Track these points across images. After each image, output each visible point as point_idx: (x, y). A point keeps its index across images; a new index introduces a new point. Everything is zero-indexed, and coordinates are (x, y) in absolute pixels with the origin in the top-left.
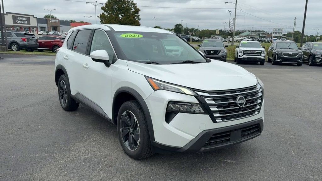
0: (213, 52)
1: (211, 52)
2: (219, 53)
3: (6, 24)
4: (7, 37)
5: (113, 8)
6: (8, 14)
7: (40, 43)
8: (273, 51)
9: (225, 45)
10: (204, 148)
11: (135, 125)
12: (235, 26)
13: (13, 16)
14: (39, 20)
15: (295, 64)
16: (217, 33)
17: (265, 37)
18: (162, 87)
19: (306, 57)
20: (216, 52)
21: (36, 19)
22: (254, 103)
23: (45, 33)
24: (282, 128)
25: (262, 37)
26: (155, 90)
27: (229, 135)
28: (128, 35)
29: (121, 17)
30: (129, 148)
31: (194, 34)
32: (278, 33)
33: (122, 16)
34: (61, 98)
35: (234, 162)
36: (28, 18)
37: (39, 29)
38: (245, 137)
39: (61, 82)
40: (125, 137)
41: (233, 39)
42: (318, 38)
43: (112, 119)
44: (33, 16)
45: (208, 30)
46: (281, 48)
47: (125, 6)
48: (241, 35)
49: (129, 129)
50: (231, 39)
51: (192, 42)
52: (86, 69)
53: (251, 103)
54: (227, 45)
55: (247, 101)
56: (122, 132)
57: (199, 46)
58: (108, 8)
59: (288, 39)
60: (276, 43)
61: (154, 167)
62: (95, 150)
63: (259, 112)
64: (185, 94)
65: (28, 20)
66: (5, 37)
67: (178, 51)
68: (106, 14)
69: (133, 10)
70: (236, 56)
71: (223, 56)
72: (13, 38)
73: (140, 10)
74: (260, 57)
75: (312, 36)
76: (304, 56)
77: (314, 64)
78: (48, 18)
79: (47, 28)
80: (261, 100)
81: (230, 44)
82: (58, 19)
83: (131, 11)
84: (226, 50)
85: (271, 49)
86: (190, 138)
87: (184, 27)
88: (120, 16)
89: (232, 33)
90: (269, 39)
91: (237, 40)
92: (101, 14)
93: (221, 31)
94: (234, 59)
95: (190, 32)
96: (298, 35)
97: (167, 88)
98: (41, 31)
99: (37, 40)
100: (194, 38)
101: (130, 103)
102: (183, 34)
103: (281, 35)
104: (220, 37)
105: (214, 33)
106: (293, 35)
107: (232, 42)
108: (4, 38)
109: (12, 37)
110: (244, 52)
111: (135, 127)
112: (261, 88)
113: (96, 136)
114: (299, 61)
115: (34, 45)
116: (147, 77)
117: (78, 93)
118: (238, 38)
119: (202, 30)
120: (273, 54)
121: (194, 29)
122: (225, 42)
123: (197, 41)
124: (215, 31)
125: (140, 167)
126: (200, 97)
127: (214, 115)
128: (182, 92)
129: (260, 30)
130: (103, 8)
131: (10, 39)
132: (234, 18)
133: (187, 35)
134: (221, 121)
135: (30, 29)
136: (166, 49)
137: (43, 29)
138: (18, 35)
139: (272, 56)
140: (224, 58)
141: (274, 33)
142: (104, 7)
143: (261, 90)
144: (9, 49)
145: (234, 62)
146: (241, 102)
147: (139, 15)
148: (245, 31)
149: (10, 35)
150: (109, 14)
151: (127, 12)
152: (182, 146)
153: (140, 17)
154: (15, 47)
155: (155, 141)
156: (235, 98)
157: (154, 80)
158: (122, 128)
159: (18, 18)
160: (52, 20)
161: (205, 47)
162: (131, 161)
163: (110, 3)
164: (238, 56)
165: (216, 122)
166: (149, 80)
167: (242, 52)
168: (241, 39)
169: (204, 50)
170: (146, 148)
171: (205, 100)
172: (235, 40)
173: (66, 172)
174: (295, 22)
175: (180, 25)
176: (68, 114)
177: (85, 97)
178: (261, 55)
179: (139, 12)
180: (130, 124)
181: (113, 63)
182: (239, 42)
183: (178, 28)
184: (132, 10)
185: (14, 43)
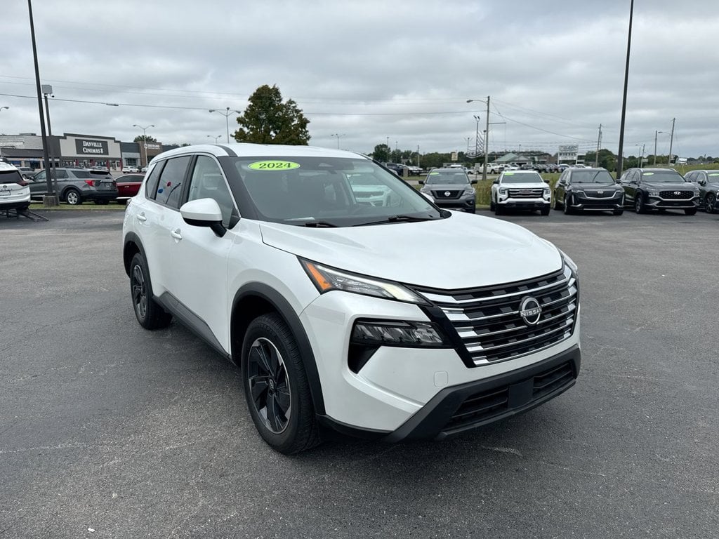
0: (449, 194)
1: (446, 194)
2: (461, 195)
3: (62, 155)
4: (58, 180)
5: (260, 119)
6: (67, 137)
7: (121, 188)
8: (566, 187)
9: (471, 180)
10: (446, 431)
11: (279, 372)
12: (487, 145)
13: (76, 140)
14: (125, 147)
15: (610, 212)
16: (455, 158)
17: (543, 163)
18: (339, 283)
19: (630, 197)
20: (455, 194)
21: (119, 144)
22: (561, 312)
23: (135, 170)
24: (612, 355)
25: (539, 163)
26: (322, 292)
27: (505, 395)
28: (265, 164)
29: (274, 135)
30: (268, 426)
31: (411, 161)
32: (569, 154)
33: (275, 133)
34: (136, 301)
35: (517, 452)
36: (104, 143)
37: (124, 163)
38: (542, 394)
39: (135, 268)
40: (259, 400)
41: (485, 169)
42: (643, 161)
43: (230, 353)
44: (114, 139)
45: (436, 153)
46: (580, 182)
47: (281, 114)
48: (499, 160)
49: (267, 380)
50: (481, 169)
51: (409, 176)
52: (177, 241)
53: (554, 313)
54: (474, 179)
55: (544, 309)
56: (253, 386)
57: (421, 183)
58: (250, 119)
59: (588, 165)
60: (570, 174)
61: (326, 476)
62: (194, 428)
63: (572, 332)
64: (394, 299)
65: (105, 145)
66: (53, 180)
67: (380, 193)
68: (246, 130)
69: (296, 122)
70: (494, 201)
71: (468, 202)
72: (70, 181)
73: (309, 122)
74: (540, 200)
75: (633, 158)
76: (627, 196)
77: (647, 211)
78: (140, 142)
79: (139, 160)
80: (576, 305)
81: (480, 178)
82: (160, 144)
83: (293, 124)
84: (474, 189)
85: (560, 185)
86: (410, 407)
87: (392, 150)
88: (272, 133)
89: (484, 158)
90: (553, 166)
91: (493, 170)
92: (238, 131)
93: (461, 154)
94: (489, 206)
95: (404, 158)
96: (605, 157)
97: (352, 286)
98: (129, 165)
99: (114, 183)
100: (411, 168)
101: (267, 319)
102: (391, 162)
103: (575, 158)
104: (460, 166)
105: (448, 159)
106: (597, 157)
107: (484, 174)
108: (51, 182)
109: (67, 179)
110: (509, 192)
111: (280, 379)
112: (572, 276)
113: (201, 389)
114: (618, 205)
115: (109, 192)
116: (303, 261)
117: (166, 293)
118: (493, 165)
119: (426, 153)
120: (566, 194)
121: (411, 152)
122: (469, 175)
123: (418, 174)
124: (449, 155)
125: (294, 475)
126: (433, 306)
127: (468, 348)
128: (389, 296)
129: (535, 149)
130: (240, 121)
131: (62, 183)
132: (485, 129)
133: (398, 164)
134: (486, 361)
135: (108, 163)
136: (354, 190)
137: (131, 161)
138: (79, 175)
139: (565, 198)
140: (470, 204)
141: (561, 154)
142: (242, 118)
143: (573, 280)
144: (60, 201)
145: (490, 211)
146: (531, 312)
147: (307, 129)
148: (507, 153)
149: (64, 175)
150: (252, 129)
151: (284, 126)
152: (392, 428)
153: (309, 134)
154: (73, 198)
155: (325, 414)
156: (515, 304)
157: (320, 267)
158: (252, 378)
159: (86, 144)
160: (150, 145)
161: (434, 186)
162: (274, 457)
163: (253, 110)
164: (498, 200)
165: (475, 366)
166: (310, 266)
167: (506, 192)
168: (500, 168)
169: (432, 191)
170: (306, 431)
171: (444, 314)
172: (489, 169)
173: (114, 495)
174: (600, 133)
175: (385, 146)
176: (149, 335)
177: (179, 302)
178: (542, 197)
179: (308, 125)
180: (268, 368)
181: (231, 227)
182: (495, 173)
183: (382, 152)
184: (293, 121)
185: (71, 189)
